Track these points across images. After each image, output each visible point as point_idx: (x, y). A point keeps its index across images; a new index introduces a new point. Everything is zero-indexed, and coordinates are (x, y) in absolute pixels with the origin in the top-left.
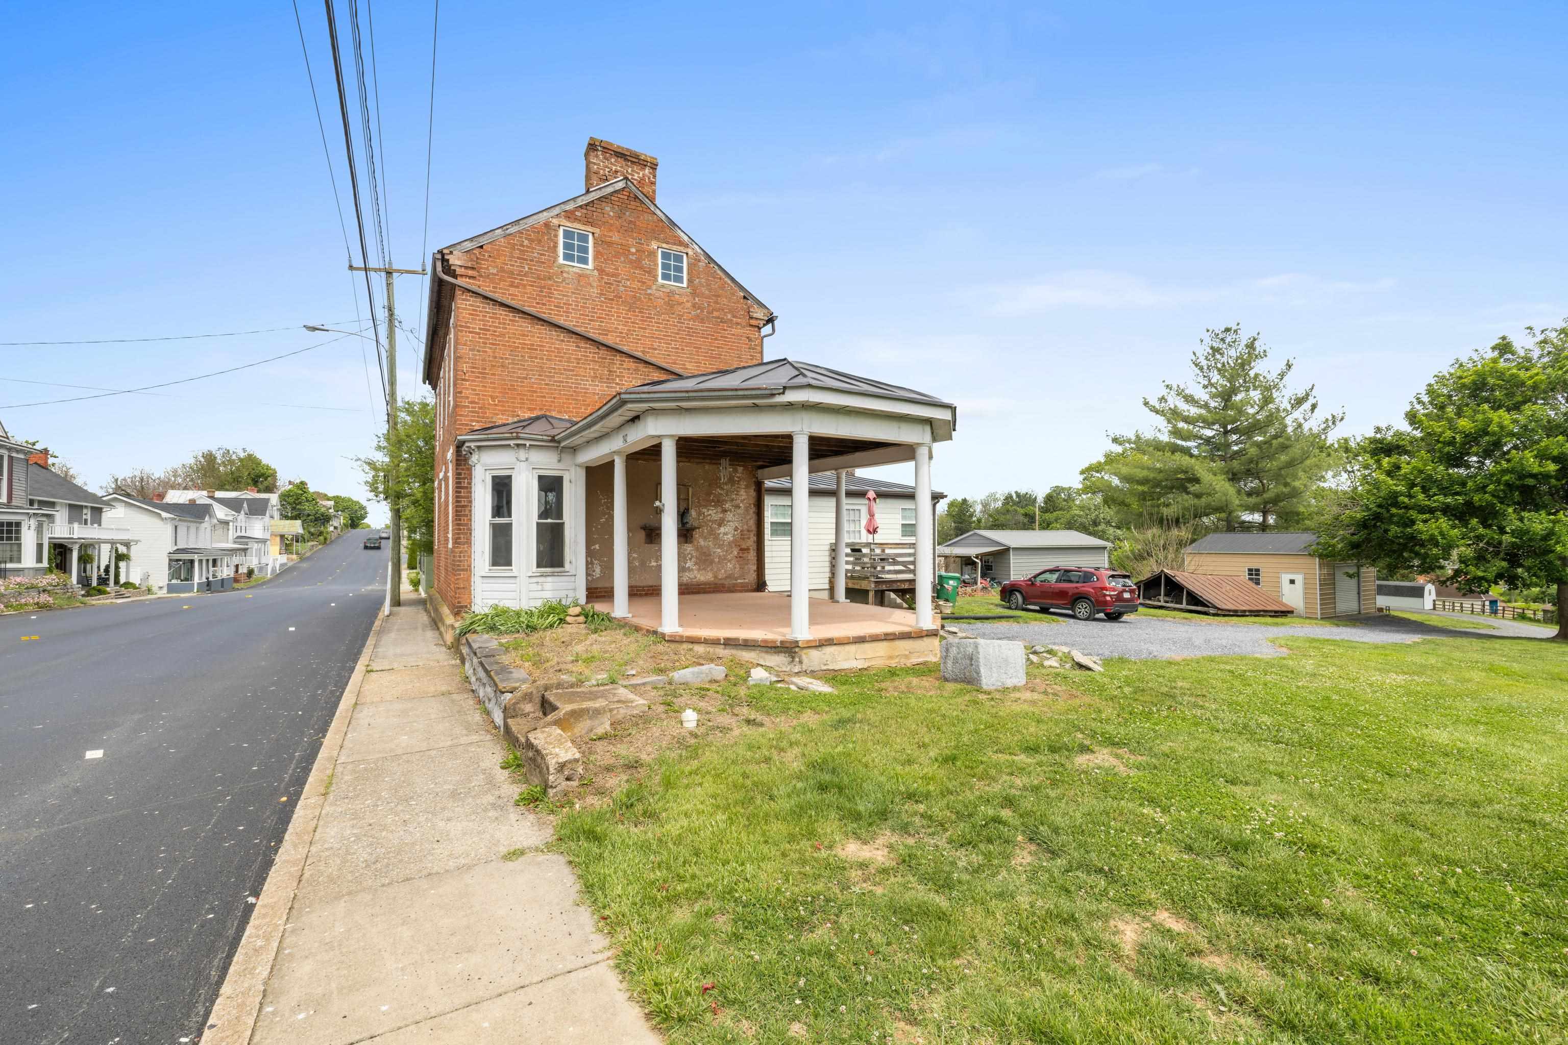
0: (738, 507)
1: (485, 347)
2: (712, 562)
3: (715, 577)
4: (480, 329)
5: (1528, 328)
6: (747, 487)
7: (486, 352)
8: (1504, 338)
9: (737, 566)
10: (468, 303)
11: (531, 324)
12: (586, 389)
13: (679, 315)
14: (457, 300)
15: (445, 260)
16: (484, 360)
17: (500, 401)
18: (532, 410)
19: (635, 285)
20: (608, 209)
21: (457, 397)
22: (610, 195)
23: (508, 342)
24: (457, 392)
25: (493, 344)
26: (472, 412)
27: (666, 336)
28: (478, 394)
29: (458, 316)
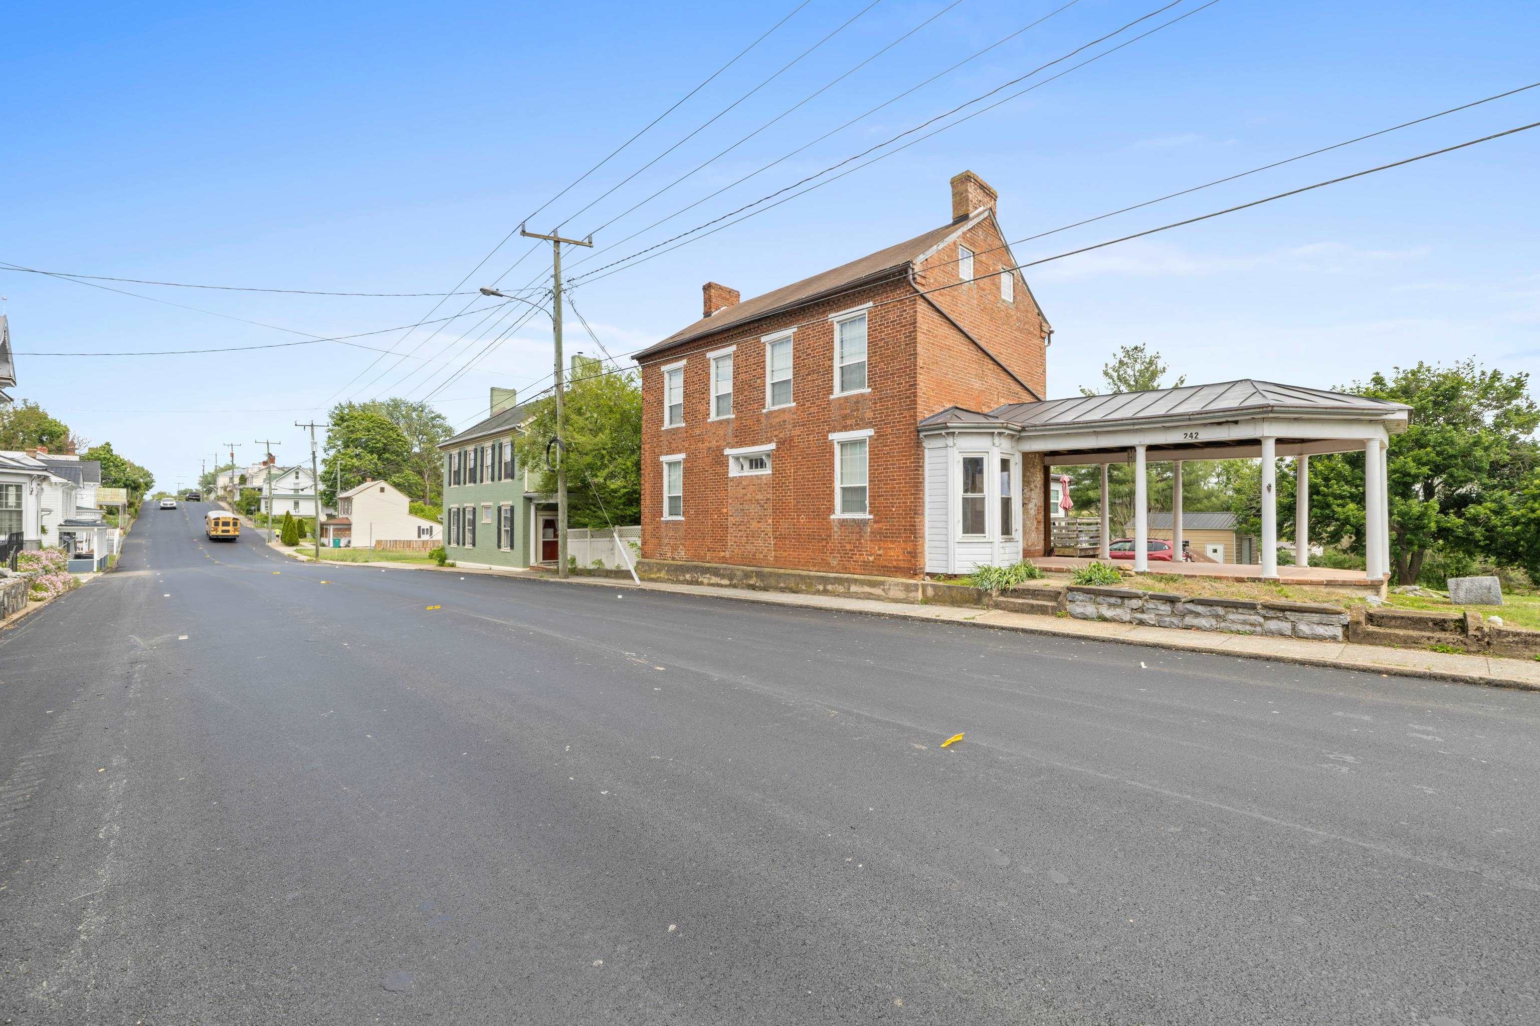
0: (1036, 487)
1: (928, 346)
4: (927, 330)
5: (1395, 368)
7: (929, 350)
8: (1377, 373)
9: (1036, 535)
10: (921, 306)
11: (948, 327)
12: (973, 385)
13: (1011, 326)
14: (915, 304)
15: (913, 269)
16: (928, 357)
17: (936, 393)
18: (950, 401)
19: (993, 299)
20: (980, 233)
21: (916, 388)
22: (982, 221)
23: (939, 342)
24: (915, 384)
25: (932, 344)
26: (924, 401)
27: (1006, 343)
28: (926, 387)
29: (916, 319)
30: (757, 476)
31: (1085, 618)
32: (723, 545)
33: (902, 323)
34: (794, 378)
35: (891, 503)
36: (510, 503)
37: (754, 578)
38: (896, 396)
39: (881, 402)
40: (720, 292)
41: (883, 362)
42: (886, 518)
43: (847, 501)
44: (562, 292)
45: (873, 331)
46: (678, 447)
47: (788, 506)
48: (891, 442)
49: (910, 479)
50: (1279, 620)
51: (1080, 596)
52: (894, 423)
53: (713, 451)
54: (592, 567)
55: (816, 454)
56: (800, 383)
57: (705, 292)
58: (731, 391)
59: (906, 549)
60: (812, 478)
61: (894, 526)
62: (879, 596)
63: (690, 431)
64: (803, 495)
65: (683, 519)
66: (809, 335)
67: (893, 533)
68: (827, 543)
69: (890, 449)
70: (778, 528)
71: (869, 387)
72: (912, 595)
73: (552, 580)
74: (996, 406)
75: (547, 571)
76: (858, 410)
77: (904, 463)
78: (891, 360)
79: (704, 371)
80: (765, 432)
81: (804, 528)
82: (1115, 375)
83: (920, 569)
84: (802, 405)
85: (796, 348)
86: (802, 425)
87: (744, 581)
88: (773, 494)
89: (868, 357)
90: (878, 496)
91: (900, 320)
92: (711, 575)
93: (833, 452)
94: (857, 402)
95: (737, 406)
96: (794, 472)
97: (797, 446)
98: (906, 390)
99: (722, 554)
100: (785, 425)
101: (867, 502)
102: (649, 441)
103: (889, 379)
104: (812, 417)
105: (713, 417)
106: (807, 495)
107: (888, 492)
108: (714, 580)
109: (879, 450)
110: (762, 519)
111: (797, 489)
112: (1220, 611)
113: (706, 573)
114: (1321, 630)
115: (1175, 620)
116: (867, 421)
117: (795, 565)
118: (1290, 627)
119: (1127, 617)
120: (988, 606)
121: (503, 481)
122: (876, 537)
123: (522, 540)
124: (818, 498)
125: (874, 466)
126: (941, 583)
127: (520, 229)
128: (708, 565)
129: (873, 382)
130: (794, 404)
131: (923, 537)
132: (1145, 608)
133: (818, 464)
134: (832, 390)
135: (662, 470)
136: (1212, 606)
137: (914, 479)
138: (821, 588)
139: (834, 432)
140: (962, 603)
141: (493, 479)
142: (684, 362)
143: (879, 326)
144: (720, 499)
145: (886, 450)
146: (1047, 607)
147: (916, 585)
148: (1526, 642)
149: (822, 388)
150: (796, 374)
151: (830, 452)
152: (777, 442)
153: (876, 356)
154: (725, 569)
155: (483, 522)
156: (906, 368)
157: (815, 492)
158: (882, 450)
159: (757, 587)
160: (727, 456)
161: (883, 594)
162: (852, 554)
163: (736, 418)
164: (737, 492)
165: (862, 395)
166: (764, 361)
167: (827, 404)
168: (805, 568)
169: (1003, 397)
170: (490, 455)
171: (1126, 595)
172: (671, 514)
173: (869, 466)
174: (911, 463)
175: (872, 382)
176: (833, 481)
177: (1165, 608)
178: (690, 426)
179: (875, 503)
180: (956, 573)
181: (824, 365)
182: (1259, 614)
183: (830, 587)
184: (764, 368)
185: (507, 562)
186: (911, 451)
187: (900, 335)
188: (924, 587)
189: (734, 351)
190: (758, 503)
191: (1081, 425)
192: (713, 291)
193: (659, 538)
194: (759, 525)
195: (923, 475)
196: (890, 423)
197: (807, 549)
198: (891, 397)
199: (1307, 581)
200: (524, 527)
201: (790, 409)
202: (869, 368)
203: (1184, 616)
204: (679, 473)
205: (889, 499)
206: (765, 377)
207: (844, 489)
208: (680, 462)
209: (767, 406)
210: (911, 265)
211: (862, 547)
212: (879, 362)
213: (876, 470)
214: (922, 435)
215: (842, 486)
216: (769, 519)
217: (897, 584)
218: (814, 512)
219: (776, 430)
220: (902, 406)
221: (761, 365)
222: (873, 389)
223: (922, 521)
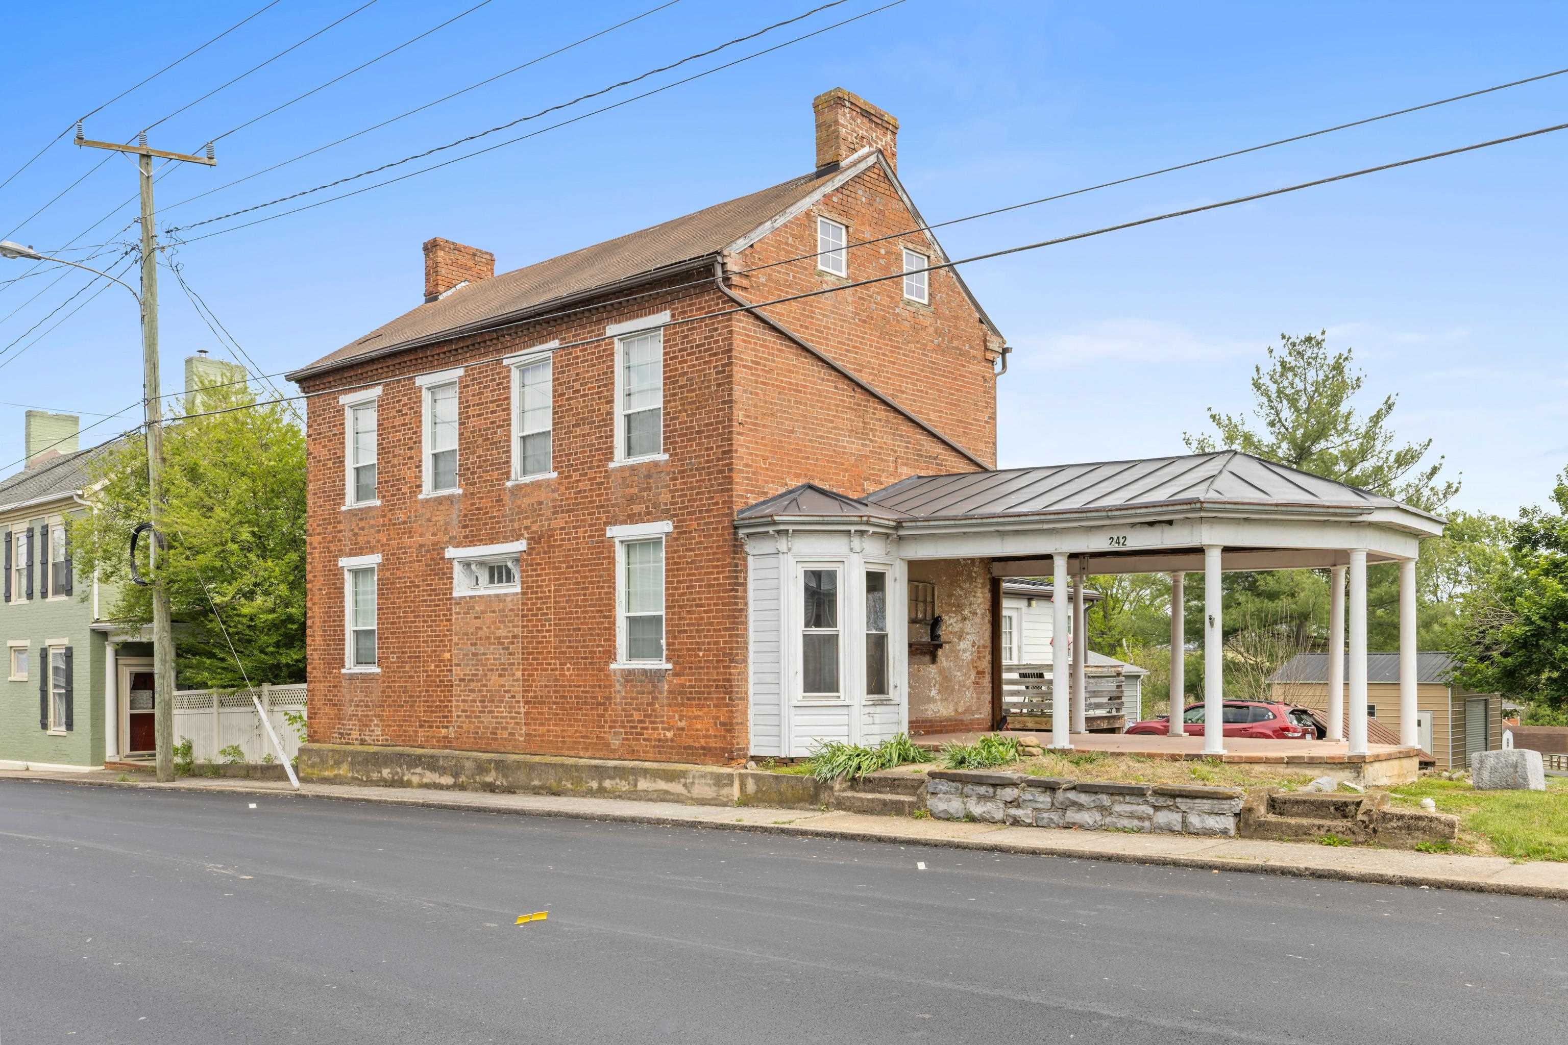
0: (975, 614)
1: (756, 388)
2: (953, 690)
3: (956, 710)
4: (753, 362)
6: (983, 586)
7: (757, 394)
9: (974, 695)
10: (742, 325)
11: (796, 355)
12: (845, 447)
13: (923, 344)
14: (730, 320)
15: (724, 264)
16: (755, 406)
17: (770, 464)
18: (798, 476)
19: (886, 301)
20: (860, 192)
21: (731, 458)
22: (863, 173)
23: (776, 380)
24: (730, 451)
25: (763, 383)
26: (747, 478)
27: (912, 373)
28: (751, 454)
29: (731, 344)
30: (497, 596)
31: (949, 818)
32: (444, 717)
33: (712, 349)
34: (554, 430)
35: (697, 643)
36: (66, 641)
37: (493, 773)
38: (704, 468)
39: (682, 478)
40: (455, 255)
41: (686, 411)
42: (690, 668)
43: (635, 640)
44: (157, 252)
45: (671, 359)
46: (368, 542)
47: (547, 647)
48: (697, 543)
49: (724, 604)
50: (1170, 810)
51: (943, 786)
52: (701, 512)
53: (428, 551)
54: (220, 760)
55: (589, 559)
56: (563, 439)
57: (427, 256)
58: (456, 447)
59: (718, 718)
60: (583, 600)
61: (701, 680)
62: (678, 795)
63: (389, 515)
64: (569, 630)
65: (379, 670)
66: (577, 357)
67: (699, 693)
68: (606, 710)
69: (696, 555)
70: (531, 686)
71: (665, 451)
72: (725, 791)
73: (142, 785)
74: (892, 481)
75: (139, 770)
76: (649, 489)
77: (715, 579)
78: (697, 408)
79: (412, 408)
80: (511, 521)
81: (570, 686)
82: (1273, 388)
83: (740, 750)
84: (566, 477)
85: (558, 379)
86: (568, 511)
87: (478, 778)
88: (523, 627)
89: (664, 402)
90: (679, 632)
91: (709, 344)
92: (423, 768)
93: (614, 558)
94: (648, 476)
95: (466, 473)
96: (555, 591)
97: (561, 546)
98: (718, 460)
99: (444, 731)
100: (541, 509)
101: (663, 642)
102: (319, 529)
103: (694, 439)
104: (582, 497)
105: (427, 491)
106: (574, 629)
107: (693, 625)
108: (430, 777)
109: (679, 557)
110: (506, 670)
111: (560, 619)
112: (1105, 799)
113: (417, 766)
114: (1212, 822)
115: (1055, 816)
116: (663, 507)
117: (558, 748)
118: (1180, 820)
119: (999, 815)
120: (828, 805)
121: (51, 598)
122: (676, 698)
123: (88, 714)
124: (591, 635)
125: (672, 582)
126: (768, 772)
127: (74, 132)
128: (419, 751)
129: (671, 443)
130: (555, 475)
131: (745, 699)
132: (1020, 800)
133: (592, 577)
134: (612, 453)
135: (343, 583)
136: (1096, 793)
137: (729, 604)
138: (594, 785)
139: (615, 524)
140: (794, 803)
141: (30, 596)
142: (378, 391)
143: (680, 351)
144: (438, 636)
145: (690, 557)
146: (903, 803)
147: (730, 776)
148: (1409, 827)
149: (597, 450)
150: (558, 423)
151: (609, 557)
152: (528, 539)
153: (675, 401)
154: (446, 757)
155: (10, 679)
156: (717, 423)
157: (587, 624)
158: (685, 557)
159: (498, 787)
160: (451, 560)
161: (684, 791)
162: (642, 728)
163: (465, 495)
164: (467, 623)
165: (656, 464)
166: (508, 398)
167: (604, 477)
168: (572, 753)
169: (906, 465)
170: (25, 547)
171: (998, 782)
172: (358, 663)
173: (667, 583)
174: (725, 578)
175: (670, 445)
176: (614, 608)
177: (1044, 799)
178: (390, 507)
179: (674, 644)
180: (792, 756)
181: (599, 410)
182: (1147, 802)
183: (607, 784)
184: (509, 409)
185: (59, 756)
186: (725, 560)
187: (710, 368)
188: (742, 777)
189: (460, 377)
190: (500, 643)
191: (974, 521)
192: (441, 253)
193: (338, 706)
194: (502, 681)
195: (745, 598)
196: (694, 513)
197: (576, 720)
198: (696, 469)
199: (1261, 758)
200: (92, 687)
201: (548, 482)
202: (665, 420)
203: (1065, 809)
204: (371, 586)
205: (694, 637)
206: (509, 425)
207: (632, 620)
208: (372, 569)
209: (513, 476)
210: (719, 259)
211: (656, 716)
212: (680, 412)
213: (676, 588)
214: (742, 533)
215: (631, 614)
216: (518, 669)
217: (703, 776)
218: (586, 658)
219: (527, 518)
220: (712, 486)
221: (504, 403)
222: (671, 455)
223: (744, 674)
